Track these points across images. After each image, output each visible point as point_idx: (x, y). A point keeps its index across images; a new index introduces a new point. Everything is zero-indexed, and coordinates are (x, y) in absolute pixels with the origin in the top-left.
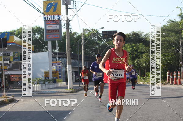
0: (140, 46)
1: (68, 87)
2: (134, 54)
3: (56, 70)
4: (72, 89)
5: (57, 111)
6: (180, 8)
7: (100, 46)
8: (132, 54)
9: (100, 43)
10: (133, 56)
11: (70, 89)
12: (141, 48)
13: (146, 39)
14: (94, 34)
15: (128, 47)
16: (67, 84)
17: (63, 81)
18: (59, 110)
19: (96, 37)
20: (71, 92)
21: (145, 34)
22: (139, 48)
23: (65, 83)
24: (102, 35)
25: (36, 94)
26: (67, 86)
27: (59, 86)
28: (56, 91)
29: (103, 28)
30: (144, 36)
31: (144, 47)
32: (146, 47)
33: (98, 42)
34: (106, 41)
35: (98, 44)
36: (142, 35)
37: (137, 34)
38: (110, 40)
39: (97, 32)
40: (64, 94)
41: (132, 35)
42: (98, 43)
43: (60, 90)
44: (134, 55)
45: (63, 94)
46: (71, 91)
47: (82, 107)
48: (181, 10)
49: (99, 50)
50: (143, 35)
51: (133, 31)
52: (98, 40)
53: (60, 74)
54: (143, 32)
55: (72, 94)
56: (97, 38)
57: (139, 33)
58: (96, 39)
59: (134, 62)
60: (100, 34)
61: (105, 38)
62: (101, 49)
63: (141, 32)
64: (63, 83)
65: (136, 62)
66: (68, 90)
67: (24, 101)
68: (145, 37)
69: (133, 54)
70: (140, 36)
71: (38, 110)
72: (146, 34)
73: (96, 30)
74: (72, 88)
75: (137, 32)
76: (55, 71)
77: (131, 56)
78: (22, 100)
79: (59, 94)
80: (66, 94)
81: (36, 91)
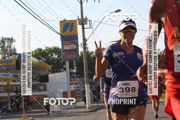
1: (86, 106)
3: (75, 90)
4: (91, 108)
11: (89, 108)
16: (85, 104)
20: (90, 112)
23: (83, 102)
25: (56, 114)
26: (85, 105)
27: (78, 105)
28: (75, 111)
40: (83, 113)
43: (79, 110)
45: (82, 114)
46: (89, 110)
53: (78, 94)
54: (159, 49)
55: (90, 113)
64: (81, 102)
66: (87, 110)
74: (90, 108)
76: (73, 90)
79: (78, 114)
80: (85, 114)
81: (55, 112)
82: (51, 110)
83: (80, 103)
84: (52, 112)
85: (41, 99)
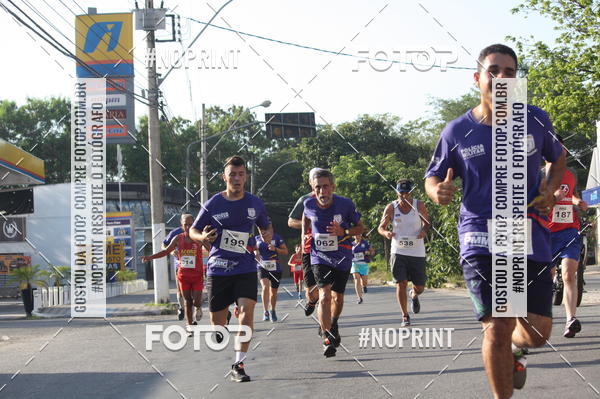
0: (386, 163)
1: (153, 295)
2: (368, 189)
3: (117, 241)
4: (168, 302)
5: (118, 374)
6: (517, 40)
7: (258, 164)
8: (361, 191)
9: (258, 154)
10: (364, 196)
11: (162, 302)
12: (389, 169)
13: (406, 140)
14: (238, 123)
15: (350, 166)
16: (151, 287)
17: (139, 278)
18: (124, 371)
19: (245, 135)
20: (164, 313)
21: (403, 123)
22: (384, 168)
23: (144, 283)
24: (264, 128)
25: (52, 318)
26: (150, 292)
27: (126, 291)
28: (116, 310)
29: (267, 104)
30: (402, 129)
31: (401, 166)
32: (407, 166)
33: (250, 149)
34: (276, 146)
35: (251, 156)
36: (394, 127)
37: (378, 126)
38: (290, 142)
39: (250, 117)
40: (142, 318)
41: (362, 129)
42: (252, 153)
43: (129, 306)
44: (368, 194)
45: (137, 318)
46: (163, 307)
47: (199, 361)
48: (520, 47)
49: (256, 177)
50: (396, 128)
51: (366, 115)
52: (253, 144)
53: (128, 253)
54: (397, 119)
55: (166, 317)
56: (247, 138)
57: (384, 122)
58: (245, 141)
59: (369, 214)
60: (258, 123)
61: (275, 137)
62: (262, 174)
63: (390, 118)
64: (138, 281)
65: (375, 216)
66: (155, 306)
67: (11, 341)
68: (404, 134)
69: (364, 190)
70: (386, 132)
71: (57, 372)
72: (407, 123)
73: (244, 109)
74: (165, 301)
75: (376, 119)
76: (113, 242)
77: (358, 197)
78: (6, 338)
79: (125, 319)
80: (147, 318)
81: (51, 310)
82: (38, 304)
83: (134, 285)
84: (42, 310)
85: (5, 267)
